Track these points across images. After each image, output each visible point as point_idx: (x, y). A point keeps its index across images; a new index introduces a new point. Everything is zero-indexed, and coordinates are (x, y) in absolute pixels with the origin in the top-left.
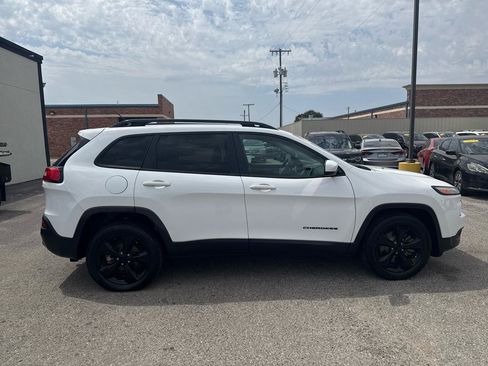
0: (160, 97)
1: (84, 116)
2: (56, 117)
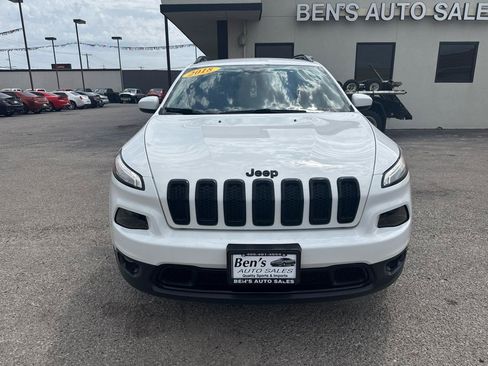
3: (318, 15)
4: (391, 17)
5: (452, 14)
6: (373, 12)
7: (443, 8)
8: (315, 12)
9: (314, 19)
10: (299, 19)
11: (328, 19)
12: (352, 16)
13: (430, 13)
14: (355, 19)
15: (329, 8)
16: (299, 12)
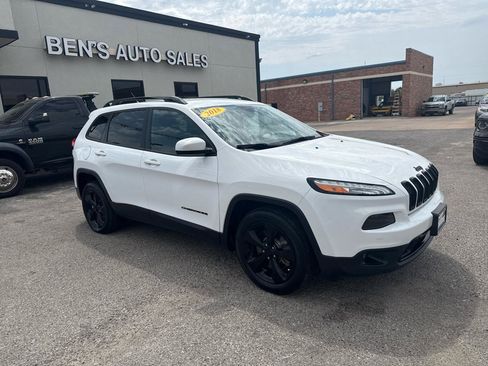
0: (409, 51)
1: (330, 81)
2: (308, 84)
3: (71, 50)
4: (137, 59)
5: (179, 61)
6: (122, 53)
7: (172, 54)
8: (67, 47)
9: (67, 53)
10: (50, 52)
11: (81, 55)
12: (105, 55)
13: (165, 58)
14: (106, 57)
15: (81, 44)
16: (50, 45)
